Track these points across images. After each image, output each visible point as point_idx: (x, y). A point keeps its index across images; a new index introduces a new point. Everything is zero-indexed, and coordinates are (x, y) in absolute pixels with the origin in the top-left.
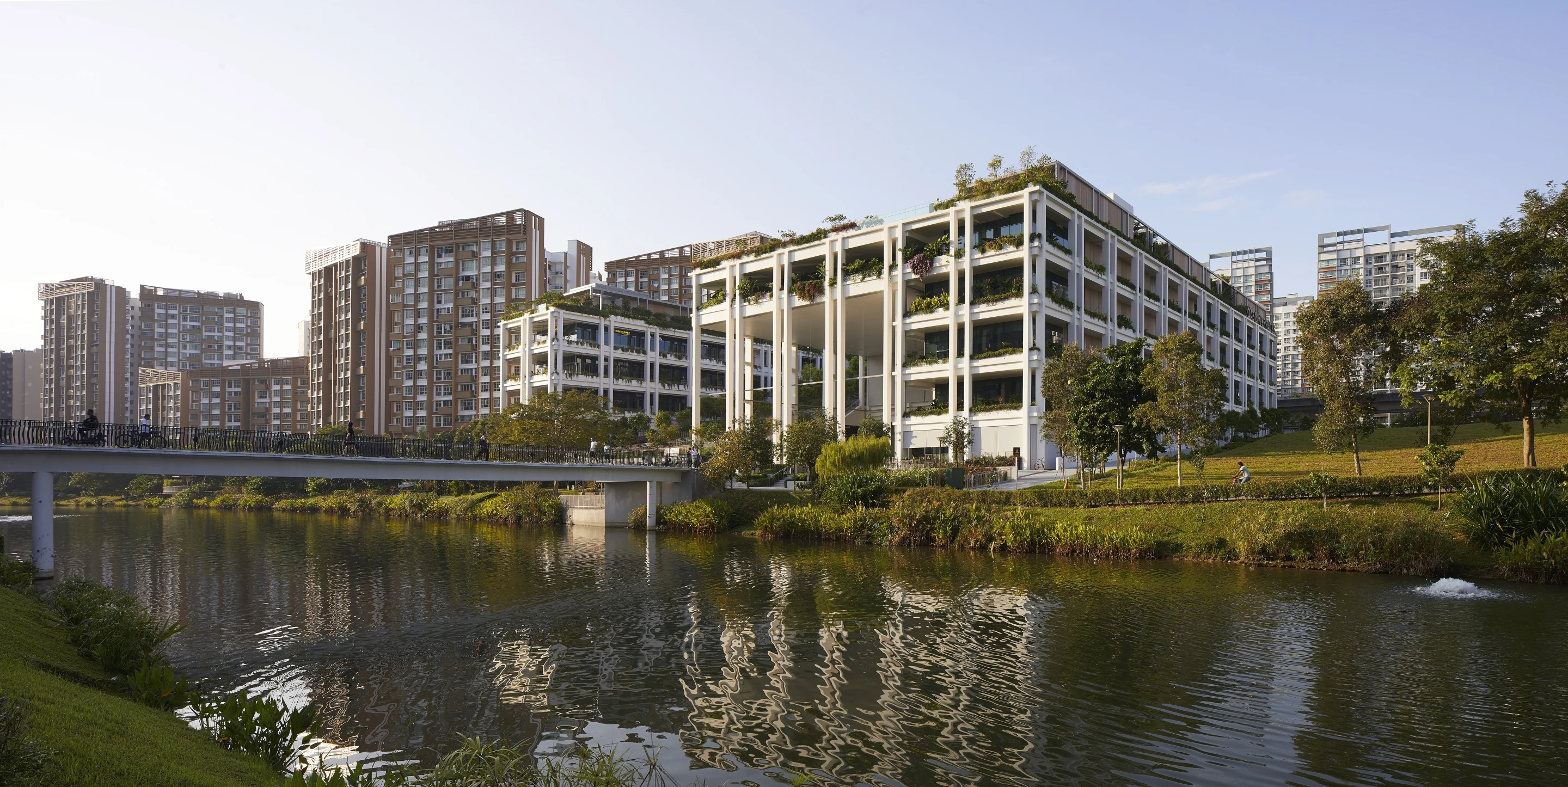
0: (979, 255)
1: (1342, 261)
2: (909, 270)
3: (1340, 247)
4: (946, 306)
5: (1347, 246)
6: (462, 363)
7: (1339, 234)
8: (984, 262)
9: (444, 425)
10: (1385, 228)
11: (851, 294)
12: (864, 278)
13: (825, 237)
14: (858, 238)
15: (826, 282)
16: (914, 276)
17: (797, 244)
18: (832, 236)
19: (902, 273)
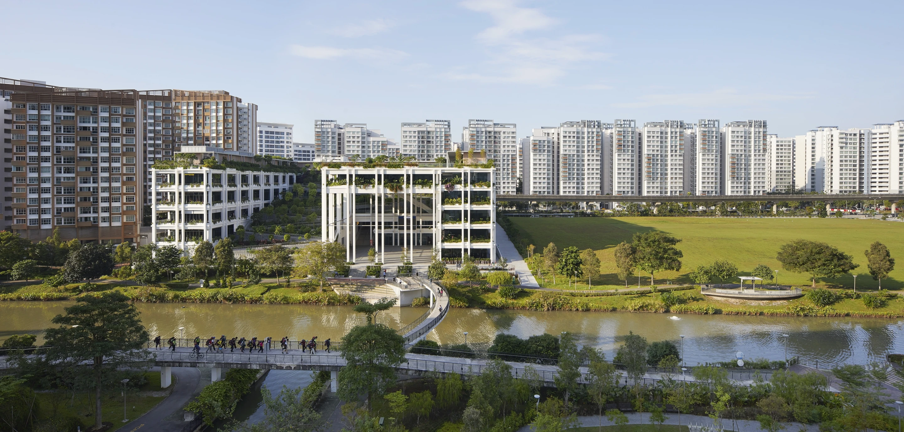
0: (473, 187)
1: (478, 132)
2: (444, 188)
3: (477, 126)
4: (460, 203)
5: (479, 126)
6: (81, 183)
7: (477, 121)
8: (474, 190)
9: (65, 223)
10: (491, 121)
11: (417, 192)
12: (422, 187)
13: (403, 167)
14: (420, 171)
15: (404, 186)
16: (446, 190)
17: (388, 167)
18: (407, 167)
19: (441, 188)
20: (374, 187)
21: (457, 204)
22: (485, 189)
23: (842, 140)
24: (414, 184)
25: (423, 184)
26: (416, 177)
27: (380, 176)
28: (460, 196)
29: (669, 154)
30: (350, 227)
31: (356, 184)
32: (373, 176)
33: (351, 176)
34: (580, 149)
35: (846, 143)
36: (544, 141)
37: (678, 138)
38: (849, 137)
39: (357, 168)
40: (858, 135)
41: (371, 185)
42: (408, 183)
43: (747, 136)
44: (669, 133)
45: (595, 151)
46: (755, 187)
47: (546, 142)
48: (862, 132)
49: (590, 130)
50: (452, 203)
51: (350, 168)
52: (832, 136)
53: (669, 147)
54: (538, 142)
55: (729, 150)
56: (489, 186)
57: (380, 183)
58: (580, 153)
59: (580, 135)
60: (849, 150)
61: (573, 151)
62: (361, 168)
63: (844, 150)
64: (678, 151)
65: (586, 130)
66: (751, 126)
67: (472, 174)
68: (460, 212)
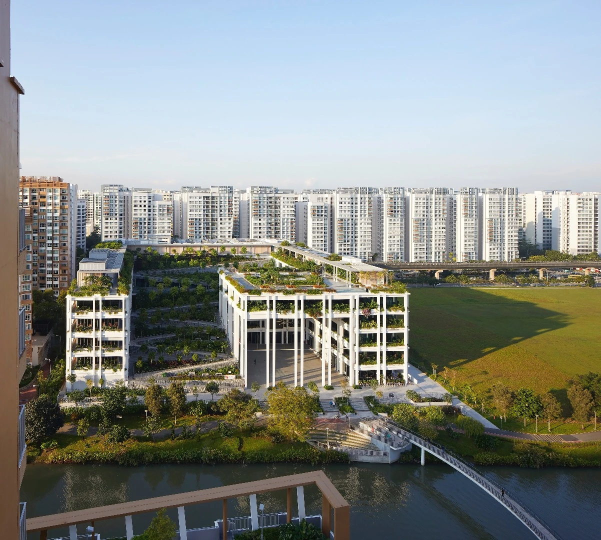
0: (388, 311)
2: (361, 312)
4: (375, 326)
8: (390, 314)
11: (335, 317)
12: (341, 312)
13: (322, 293)
14: (338, 296)
15: (323, 311)
16: (362, 314)
17: (308, 293)
18: (325, 293)
19: (358, 312)
20: (293, 312)
21: (373, 328)
22: (400, 313)
23: (579, 205)
24: (333, 309)
25: (342, 309)
26: (334, 302)
27: (299, 302)
28: (376, 320)
29: (434, 218)
30: (270, 351)
31: (276, 310)
32: (293, 302)
33: (271, 302)
34: (354, 214)
35: (583, 207)
36: (322, 207)
37: (442, 204)
38: (585, 202)
39: (277, 294)
40: (593, 200)
41: (291, 311)
42: (327, 307)
43: (501, 202)
44: (434, 199)
45: (367, 216)
46: (509, 249)
47: (324, 207)
48: (597, 197)
49: (362, 196)
50: (369, 327)
51: (271, 294)
52: (568, 199)
53: (434, 212)
54: (317, 208)
55: (486, 215)
56: (403, 310)
57: (299, 308)
58: (354, 218)
59: (354, 201)
60: (585, 213)
61: (347, 215)
62: (281, 294)
63: (581, 213)
64: (441, 216)
65: (359, 196)
66: (504, 193)
67: (388, 298)
68: (375, 335)
